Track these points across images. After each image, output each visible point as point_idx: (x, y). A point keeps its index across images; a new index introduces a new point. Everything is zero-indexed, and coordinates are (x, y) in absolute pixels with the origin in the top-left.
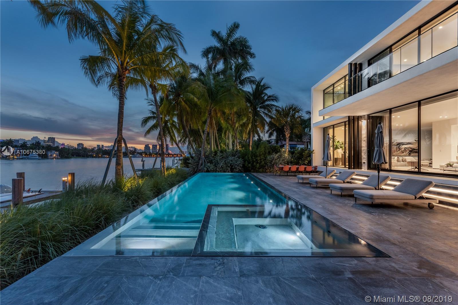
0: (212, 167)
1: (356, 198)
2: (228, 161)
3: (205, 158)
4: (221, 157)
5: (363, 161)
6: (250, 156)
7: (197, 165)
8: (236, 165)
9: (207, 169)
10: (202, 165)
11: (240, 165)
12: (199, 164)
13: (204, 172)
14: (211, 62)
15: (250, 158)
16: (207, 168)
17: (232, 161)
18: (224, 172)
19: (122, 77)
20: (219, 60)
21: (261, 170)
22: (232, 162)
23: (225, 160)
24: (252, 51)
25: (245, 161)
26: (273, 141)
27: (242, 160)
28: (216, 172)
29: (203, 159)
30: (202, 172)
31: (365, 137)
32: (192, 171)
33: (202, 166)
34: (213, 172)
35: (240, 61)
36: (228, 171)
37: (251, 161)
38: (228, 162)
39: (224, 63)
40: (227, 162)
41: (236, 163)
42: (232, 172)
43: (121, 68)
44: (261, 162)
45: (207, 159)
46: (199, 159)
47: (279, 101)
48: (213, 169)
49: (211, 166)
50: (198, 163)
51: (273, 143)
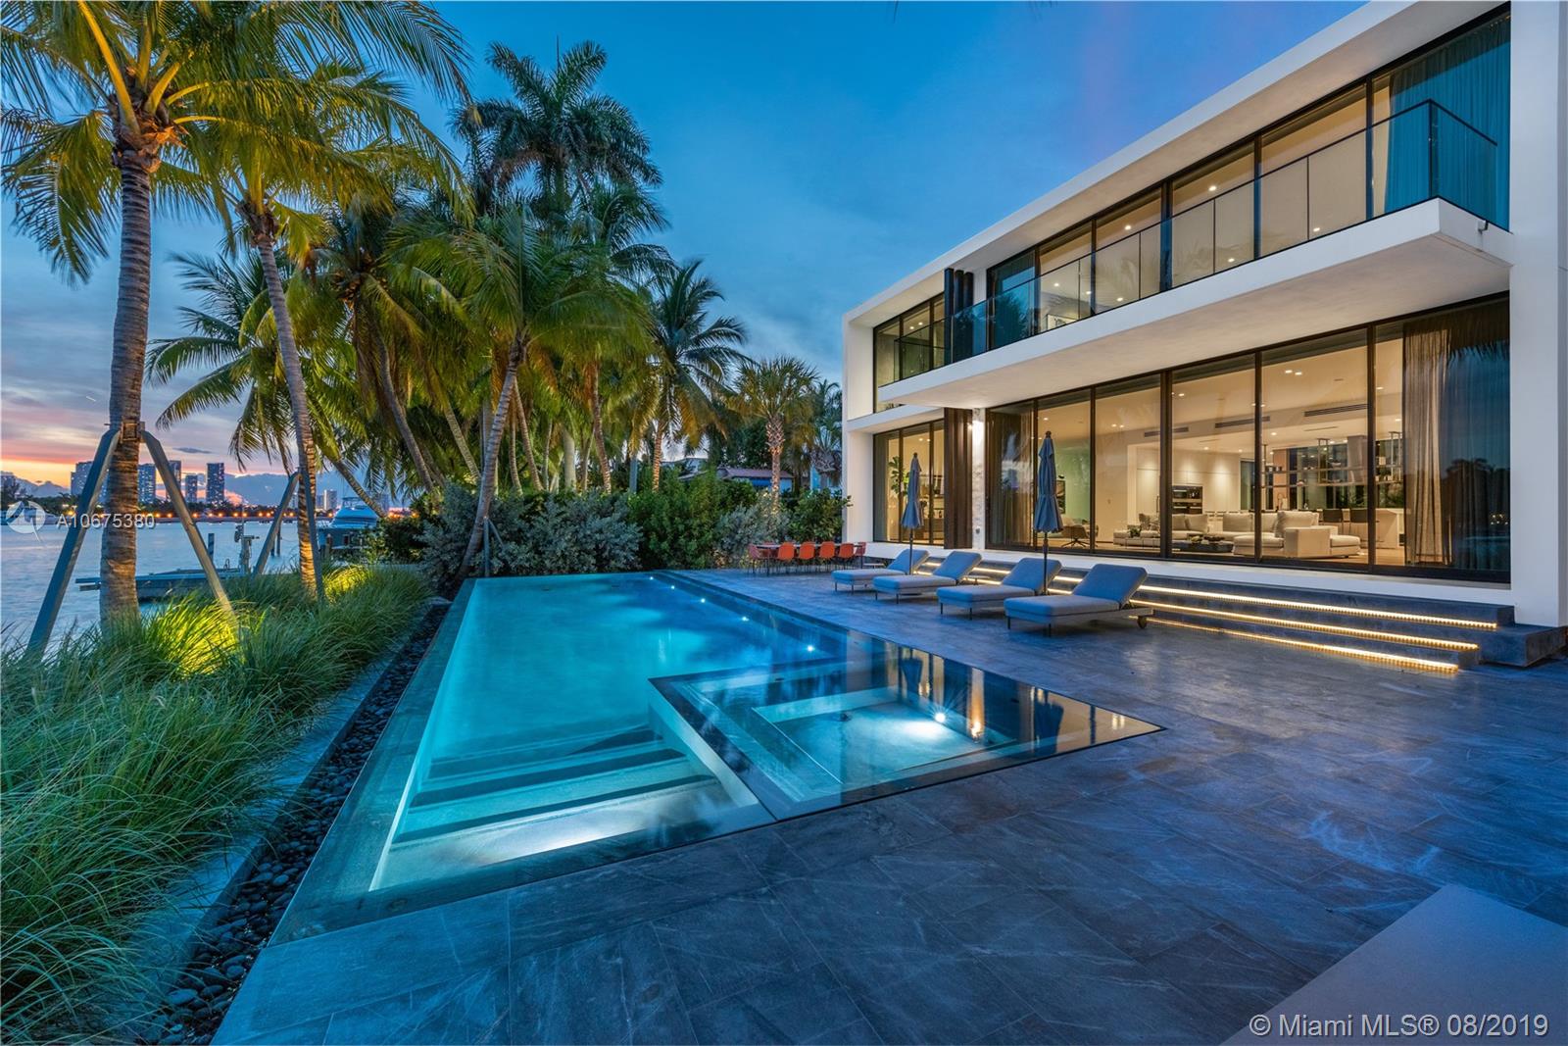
0: (523, 554)
1: (1009, 618)
2: (588, 532)
3: (495, 524)
4: (559, 520)
5: (975, 527)
6: (664, 514)
7: (459, 550)
8: (616, 544)
9: (502, 565)
10: (480, 547)
11: (630, 545)
12: (466, 547)
13: (492, 575)
14: (490, 162)
15: (666, 522)
16: (505, 561)
17: (600, 532)
18: (572, 571)
19: (141, 153)
20: (524, 157)
21: (702, 560)
22: (603, 536)
23: (572, 528)
24: (649, 158)
25: (647, 533)
26: (696, 464)
27: (638, 529)
28: (542, 574)
29: (486, 526)
30: (482, 576)
31: (980, 466)
32: (435, 573)
33: (481, 554)
34: (528, 574)
35: (607, 183)
36: (585, 568)
37: (669, 530)
38: (585, 537)
39: (544, 173)
40: (581, 535)
41: (617, 541)
42: (601, 570)
43: (135, 107)
44: (702, 534)
45: (499, 525)
46: (469, 529)
47: (747, 339)
48: (527, 565)
49: (519, 553)
50: (460, 544)
51: (696, 470)
